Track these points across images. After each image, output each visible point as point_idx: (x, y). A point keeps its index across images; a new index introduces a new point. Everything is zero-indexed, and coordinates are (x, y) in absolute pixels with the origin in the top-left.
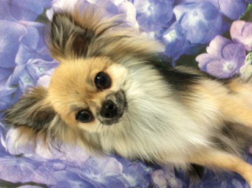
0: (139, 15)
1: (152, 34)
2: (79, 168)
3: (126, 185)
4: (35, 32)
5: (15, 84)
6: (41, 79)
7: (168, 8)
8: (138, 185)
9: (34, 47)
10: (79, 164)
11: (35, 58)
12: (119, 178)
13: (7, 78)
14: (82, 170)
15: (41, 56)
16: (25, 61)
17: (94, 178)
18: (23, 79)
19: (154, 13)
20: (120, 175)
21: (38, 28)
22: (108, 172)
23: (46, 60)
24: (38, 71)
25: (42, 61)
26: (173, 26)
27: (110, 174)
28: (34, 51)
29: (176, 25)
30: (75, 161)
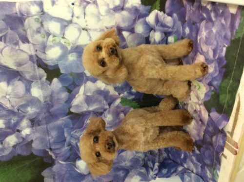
0: (116, 89)
1: (126, 93)
3: (140, 159)
4: (69, 120)
5: (70, 144)
6: (80, 137)
9: (71, 126)
11: (74, 131)
13: (64, 144)
14: (118, 163)
15: (76, 128)
16: (69, 134)
17: (125, 164)
18: (72, 141)
19: (122, 84)
20: (135, 155)
21: (69, 118)
22: (130, 157)
23: (79, 128)
24: (77, 134)
25: (78, 130)
28: (72, 128)
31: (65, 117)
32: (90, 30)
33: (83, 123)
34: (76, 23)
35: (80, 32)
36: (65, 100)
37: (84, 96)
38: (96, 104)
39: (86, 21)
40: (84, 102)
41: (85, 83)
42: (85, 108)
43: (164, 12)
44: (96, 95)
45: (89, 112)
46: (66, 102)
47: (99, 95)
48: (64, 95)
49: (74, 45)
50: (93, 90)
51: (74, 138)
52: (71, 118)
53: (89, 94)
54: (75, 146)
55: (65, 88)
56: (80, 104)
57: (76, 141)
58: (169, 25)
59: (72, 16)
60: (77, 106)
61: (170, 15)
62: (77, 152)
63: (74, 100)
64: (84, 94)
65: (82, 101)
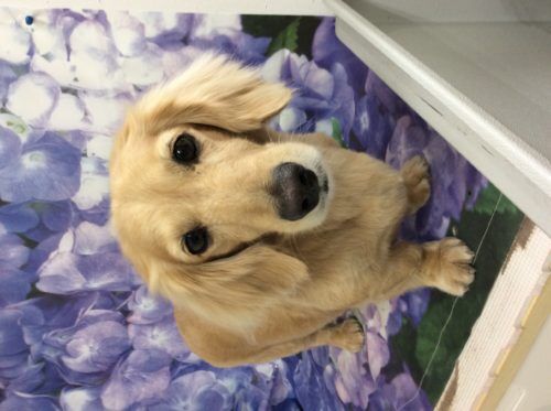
2: (163, 401)
3: (225, 396)
4: (34, 308)
5: (40, 359)
6: (69, 345)
8: (240, 387)
9: (42, 322)
10: (161, 395)
11: (50, 331)
12: (214, 389)
13: (26, 360)
14: (167, 403)
15: (55, 327)
16: (38, 338)
17: (185, 408)
18: (46, 353)
20: (214, 384)
21: (36, 304)
22: (199, 387)
23: (65, 327)
24: (60, 340)
25: (62, 330)
27: (202, 389)
28: (44, 326)
30: (155, 395)
31: (26, 302)
32: (85, 92)
33: (76, 316)
34: (42, 73)
35: (56, 99)
36: (20, 264)
37: (73, 255)
38: (108, 274)
39: (73, 69)
40: (76, 269)
41: (76, 225)
42: (77, 283)
43: (310, 58)
44: (110, 255)
45: (91, 292)
46: (23, 268)
48: (17, 253)
49: (38, 131)
50: (97, 244)
51: (50, 346)
52: (40, 305)
53: (87, 252)
54: (56, 362)
55: (17, 237)
56: (64, 275)
57: (59, 353)
58: (320, 91)
59: (31, 53)
60: (55, 279)
61: (325, 64)
62: (62, 375)
63: (45, 264)
64: (72, 251)
65: (67, 267)
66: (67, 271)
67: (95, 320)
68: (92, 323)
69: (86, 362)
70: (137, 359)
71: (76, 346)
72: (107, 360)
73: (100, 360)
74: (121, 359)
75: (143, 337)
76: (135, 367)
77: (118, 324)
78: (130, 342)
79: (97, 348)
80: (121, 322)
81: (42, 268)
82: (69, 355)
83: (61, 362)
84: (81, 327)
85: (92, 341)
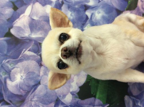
4: (5, 43)
6: (12, 71)
7: (82, 13)
9: (5, 52)
11: (6, 59)
15: (10, 57)
18: (1, 74)
19: (74, 17)
21: (6, 41)
24: (9, 66)
25: (11, 60)
26: (88, 22)
28: (6, 55)
29: (89, 21)
31: (2, 39)
33: (20, 53)
36: (8, 17)
37: (29, 18)
38: (40, 32)
40: (28, 26)
41: (34, 3)
42: (27, 34)
44: (43, 22)
45: (30, 40)
46: (9, 20)
47: (46, 23)
48: (8, 11)
50: (40, 15)
51: (4, 69)
52: (8, 42)
53: (35, 18)
54: (3, 82)
55: (11, 4)
56: (23, 27)
57: (6, 76)
60: (19, 29)
62: (3, 92)
63: (17, 20)
64: (29, 16)
65: (25, 24)
66: (24, 26)
67: (28, 58)
68: (26, 60)
69: (17, 86)
70: (41, 91)
71: (15, 73)
72: (26, 88)
73: (23, 87)
74: (33, 90)
75: (46, 76)
76: (38, 98)
77: (37, 64)
78: (39, 78)
79: (24, 77)
80: (38, 63)
81: (15, 21)
82: (10, 78)
83: (5, 82)
84: (21, 61)
85: (23, 72)
